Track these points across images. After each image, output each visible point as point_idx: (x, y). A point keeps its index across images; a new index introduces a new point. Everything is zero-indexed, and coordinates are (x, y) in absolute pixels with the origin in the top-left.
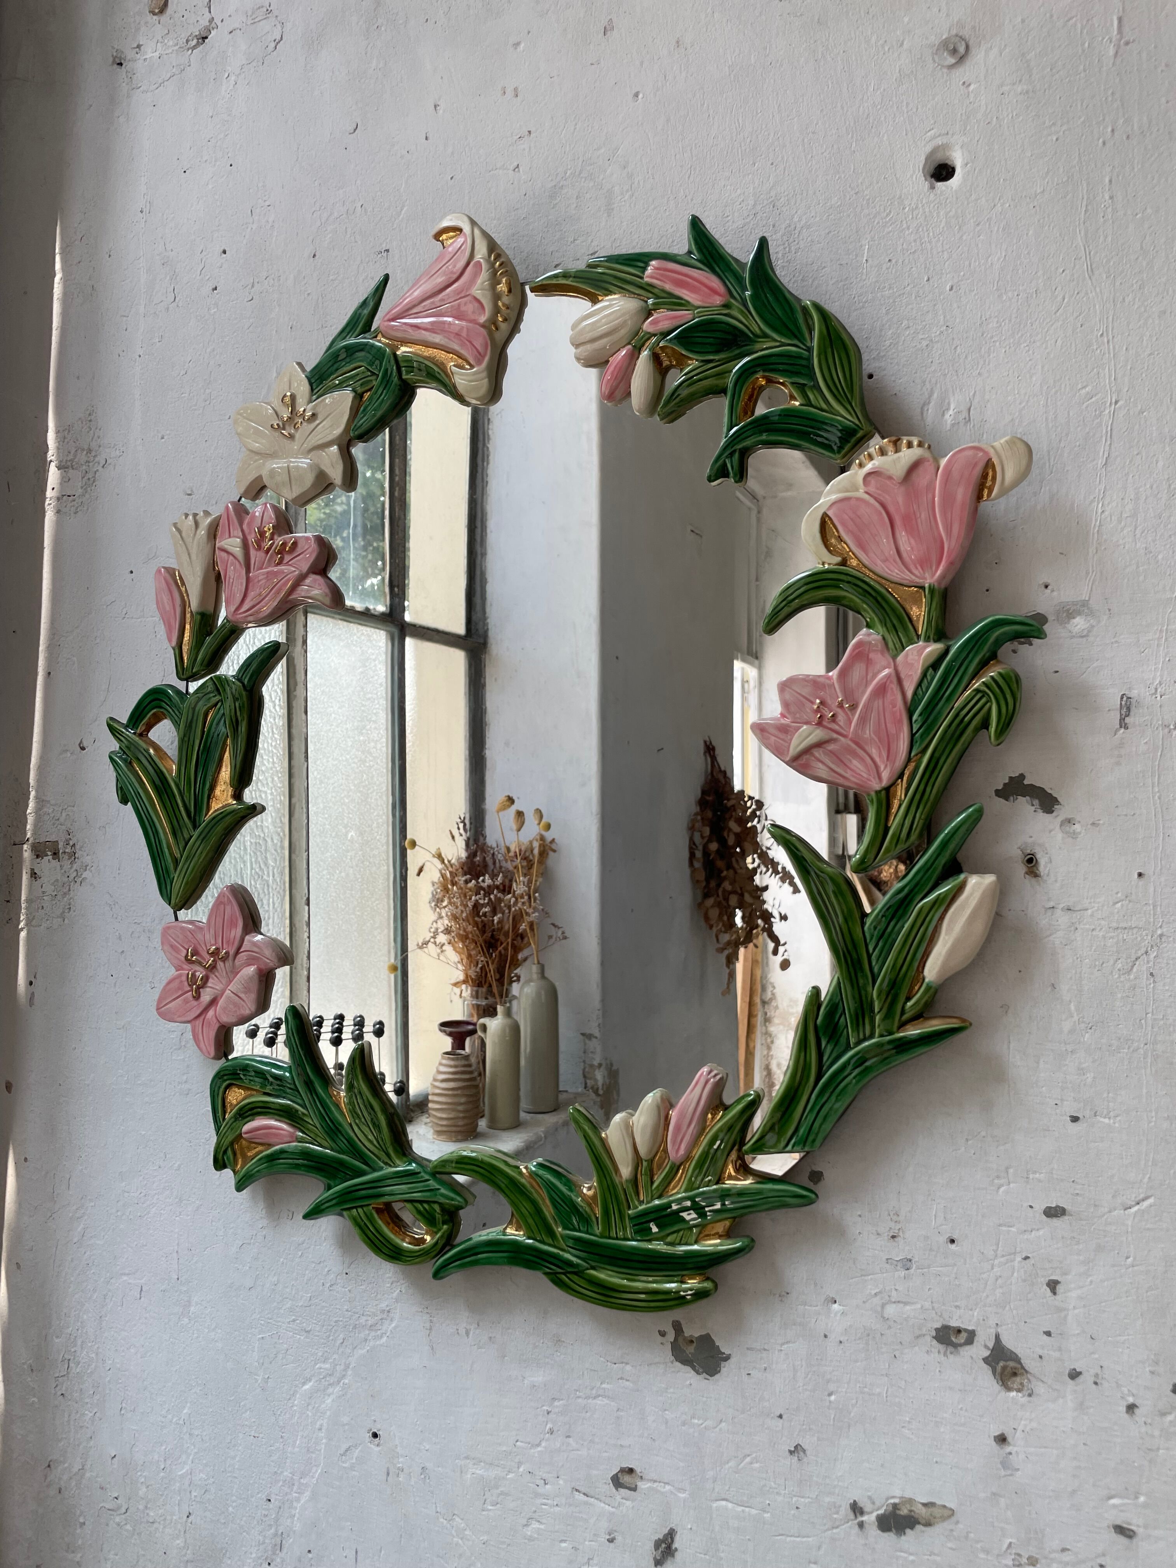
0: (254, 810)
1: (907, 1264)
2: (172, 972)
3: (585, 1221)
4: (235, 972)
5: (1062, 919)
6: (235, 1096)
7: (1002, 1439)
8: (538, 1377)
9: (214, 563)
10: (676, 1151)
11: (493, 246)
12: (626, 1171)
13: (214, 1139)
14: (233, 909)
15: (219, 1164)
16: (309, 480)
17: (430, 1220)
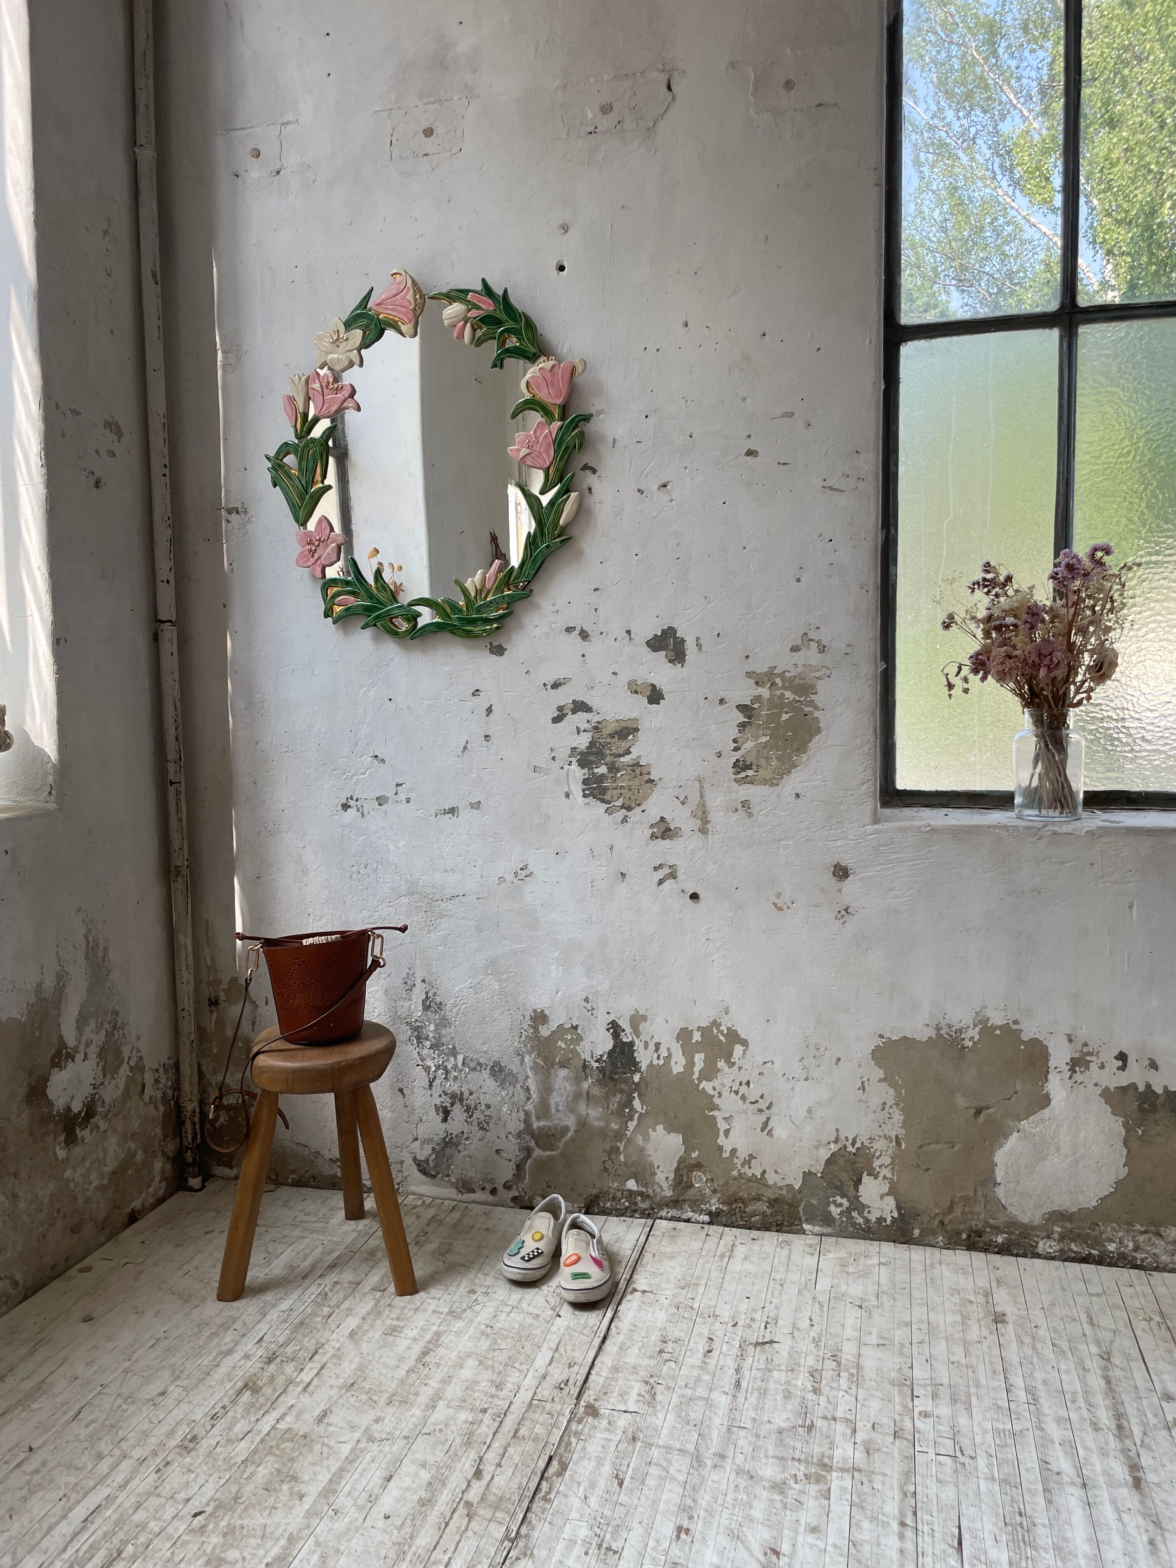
0: (329, 487)
1: (557, 611)
2: (301, 549)
3: (461, 611)
4: (327, 546)
5: (598, 505)
6: (331, 591)
7: (583, 656)
8: (446, 669)
9: (308, 394)
10: (488, 585)
11: (413, 282)
12: (473, 594)
13: (323, 607)
14: (324, 524)
15: (326, 615)
16: (346, 363)
17: (408, 621)
